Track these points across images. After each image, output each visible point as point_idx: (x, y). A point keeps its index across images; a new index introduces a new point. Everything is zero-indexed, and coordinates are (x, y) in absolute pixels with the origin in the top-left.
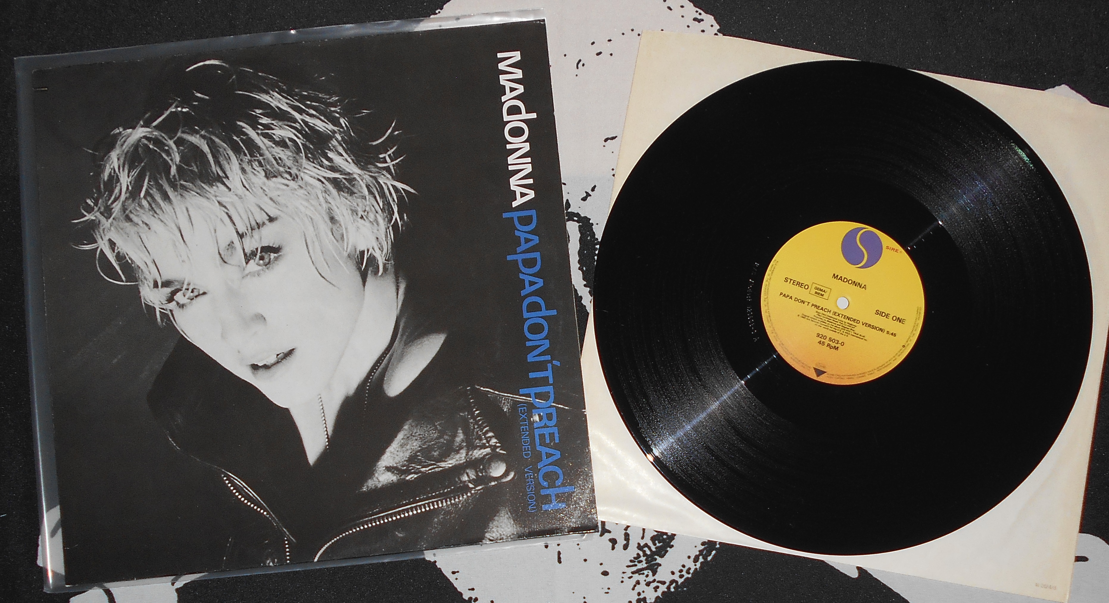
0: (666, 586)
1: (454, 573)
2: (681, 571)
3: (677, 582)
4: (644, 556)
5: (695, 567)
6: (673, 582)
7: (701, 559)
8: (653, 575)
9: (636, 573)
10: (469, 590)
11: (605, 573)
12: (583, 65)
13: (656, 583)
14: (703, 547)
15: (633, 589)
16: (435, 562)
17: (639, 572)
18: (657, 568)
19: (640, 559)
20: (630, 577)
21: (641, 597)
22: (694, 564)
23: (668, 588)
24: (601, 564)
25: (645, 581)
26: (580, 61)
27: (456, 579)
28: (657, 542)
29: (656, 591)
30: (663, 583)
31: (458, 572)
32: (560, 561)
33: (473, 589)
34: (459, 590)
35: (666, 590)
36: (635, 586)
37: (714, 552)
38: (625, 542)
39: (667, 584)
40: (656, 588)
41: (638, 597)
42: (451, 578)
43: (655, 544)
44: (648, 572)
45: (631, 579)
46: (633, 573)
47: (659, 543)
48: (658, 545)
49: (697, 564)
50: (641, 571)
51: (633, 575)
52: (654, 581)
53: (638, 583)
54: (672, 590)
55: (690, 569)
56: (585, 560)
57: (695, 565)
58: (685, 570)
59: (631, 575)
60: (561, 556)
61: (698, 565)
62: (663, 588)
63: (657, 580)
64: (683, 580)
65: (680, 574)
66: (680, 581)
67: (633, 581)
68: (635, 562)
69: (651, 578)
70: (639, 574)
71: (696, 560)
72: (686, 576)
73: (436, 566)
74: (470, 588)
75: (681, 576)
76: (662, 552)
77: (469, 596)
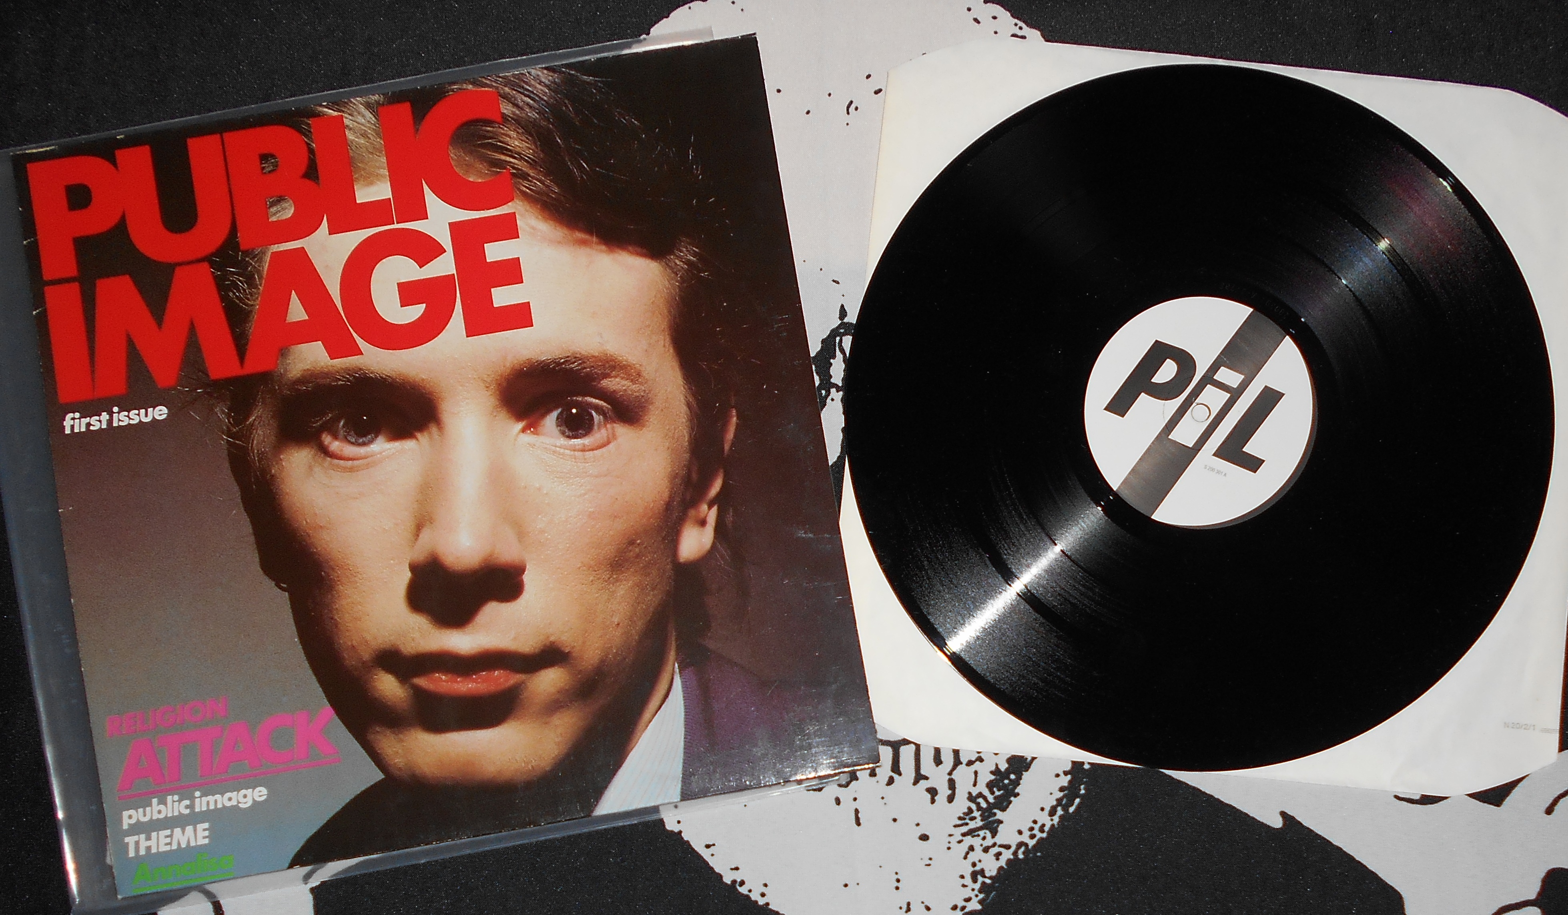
0: (1012, 852)
1: (708, 846)
2: (1032, 829)
3: (1026, 845)
4: (978, 810)
5: (1051, 823)
6: (1020, 844)
7: (1060, 811)
8: (993, 837)
9: (968, 835)
10: (732, 869)
11: (924, 838)
12: (856, 109)
13: (996, 847)
14: (1061, 794)
15: (965, 858)
16: (680, 832)
17: (971, 833)
18: (998, 826)
19: (973, 815)
20: (960, 842)
21: (978, 868)
22: (1049, 818)
23: (1015, 853)
24: (918, 825)
25: (982, 845)
26: (851, 102)
27: (712, 855)
28: (995, 789)
29: (998, 859)
30: (1008, 847)
31: (714, 845)
32: (858, 824)
33: (737, 869)
34: (717, 870)
35: (1012, 857)
36: (967, 853)
37: (1077, 801)
38: (950, 792)
39: (1013, 848)
40: (998, 855)
41: (972, 869)
42: (705, 854)
43: (992, 793)
44: (985, 833)
45: (962, 844)
46: (964, 835)
47: (999, 790)
48: (997, 793)
49: (1053, 818)
50: (975, 832)
51: (964, 838)
52: (994, 845)
53: (971, 848)
54: (1021, 856)
55: (1044, 825)
56: (895, 820)
57: (1052, 820)
58: (1037, 827)
59: (961, 838)
60: (860, 815)
61: (1056, 819)
62: (1007, 855)
63: (998, 843)
64: (1035, 842)
65: (1029, 833)
66: (1031, 843)
67: (964, 847)
68: (965, 819)
69: (989, 842)
70: (973, 837)
71: (1052, 813)
72: (1039, 835)
73: (682, 838)
74: (733, 867)
75: (1032, 837)
76: (1003, 803)
77: (732, 879)
